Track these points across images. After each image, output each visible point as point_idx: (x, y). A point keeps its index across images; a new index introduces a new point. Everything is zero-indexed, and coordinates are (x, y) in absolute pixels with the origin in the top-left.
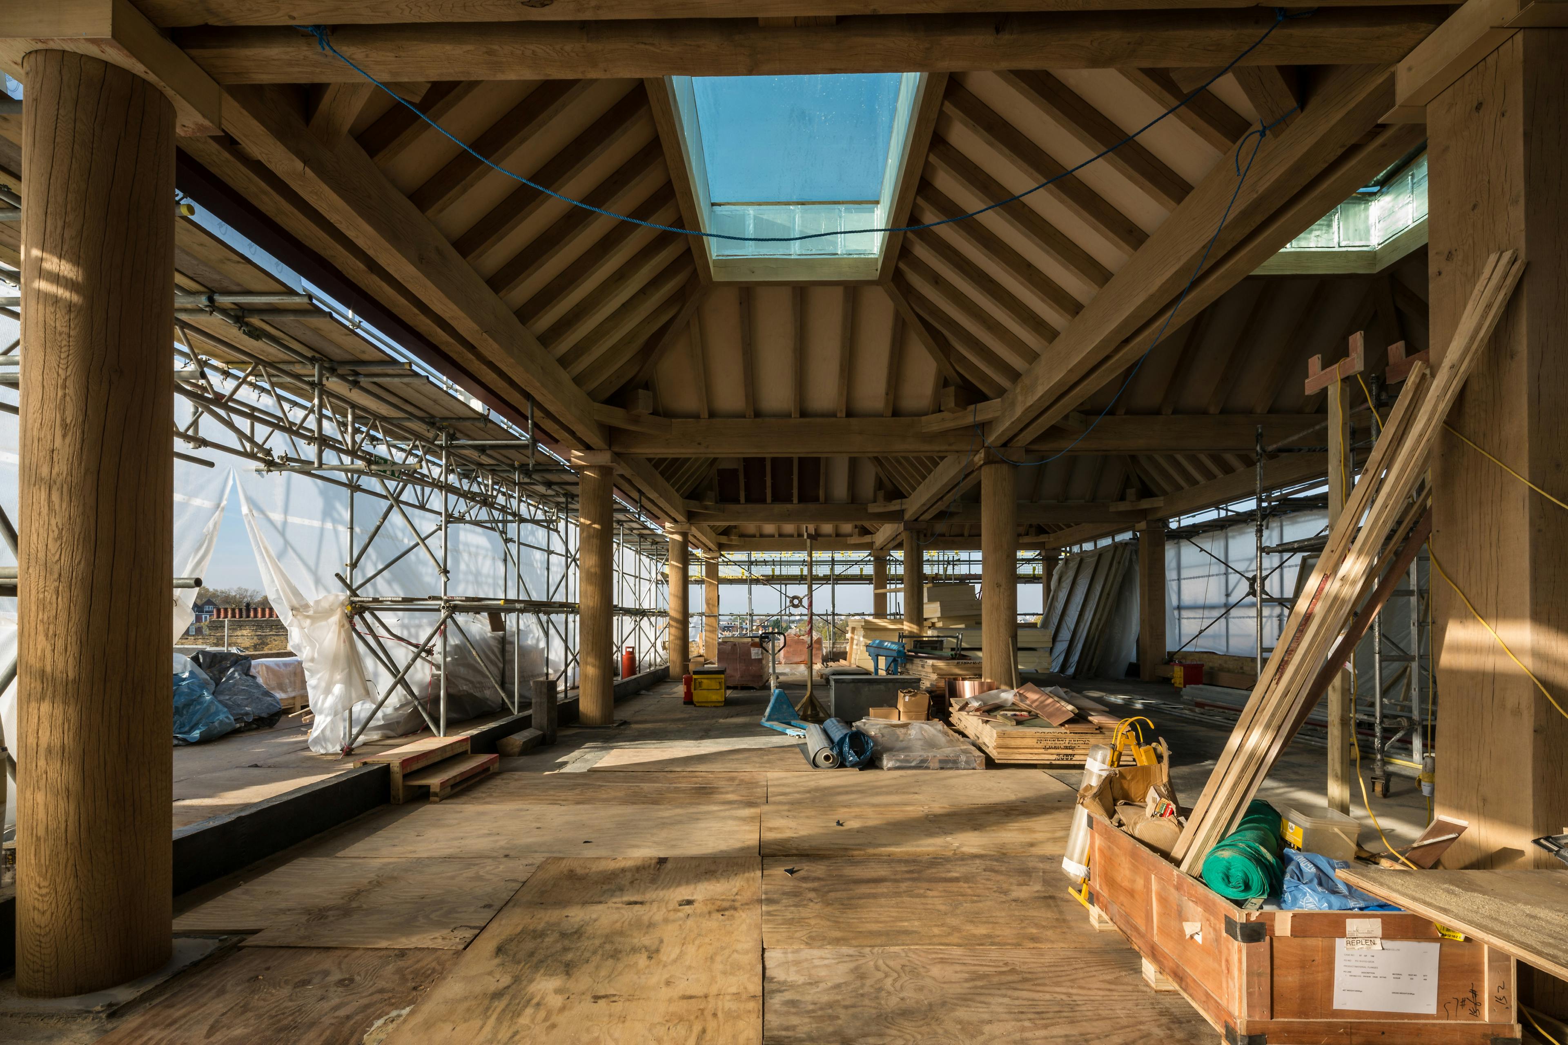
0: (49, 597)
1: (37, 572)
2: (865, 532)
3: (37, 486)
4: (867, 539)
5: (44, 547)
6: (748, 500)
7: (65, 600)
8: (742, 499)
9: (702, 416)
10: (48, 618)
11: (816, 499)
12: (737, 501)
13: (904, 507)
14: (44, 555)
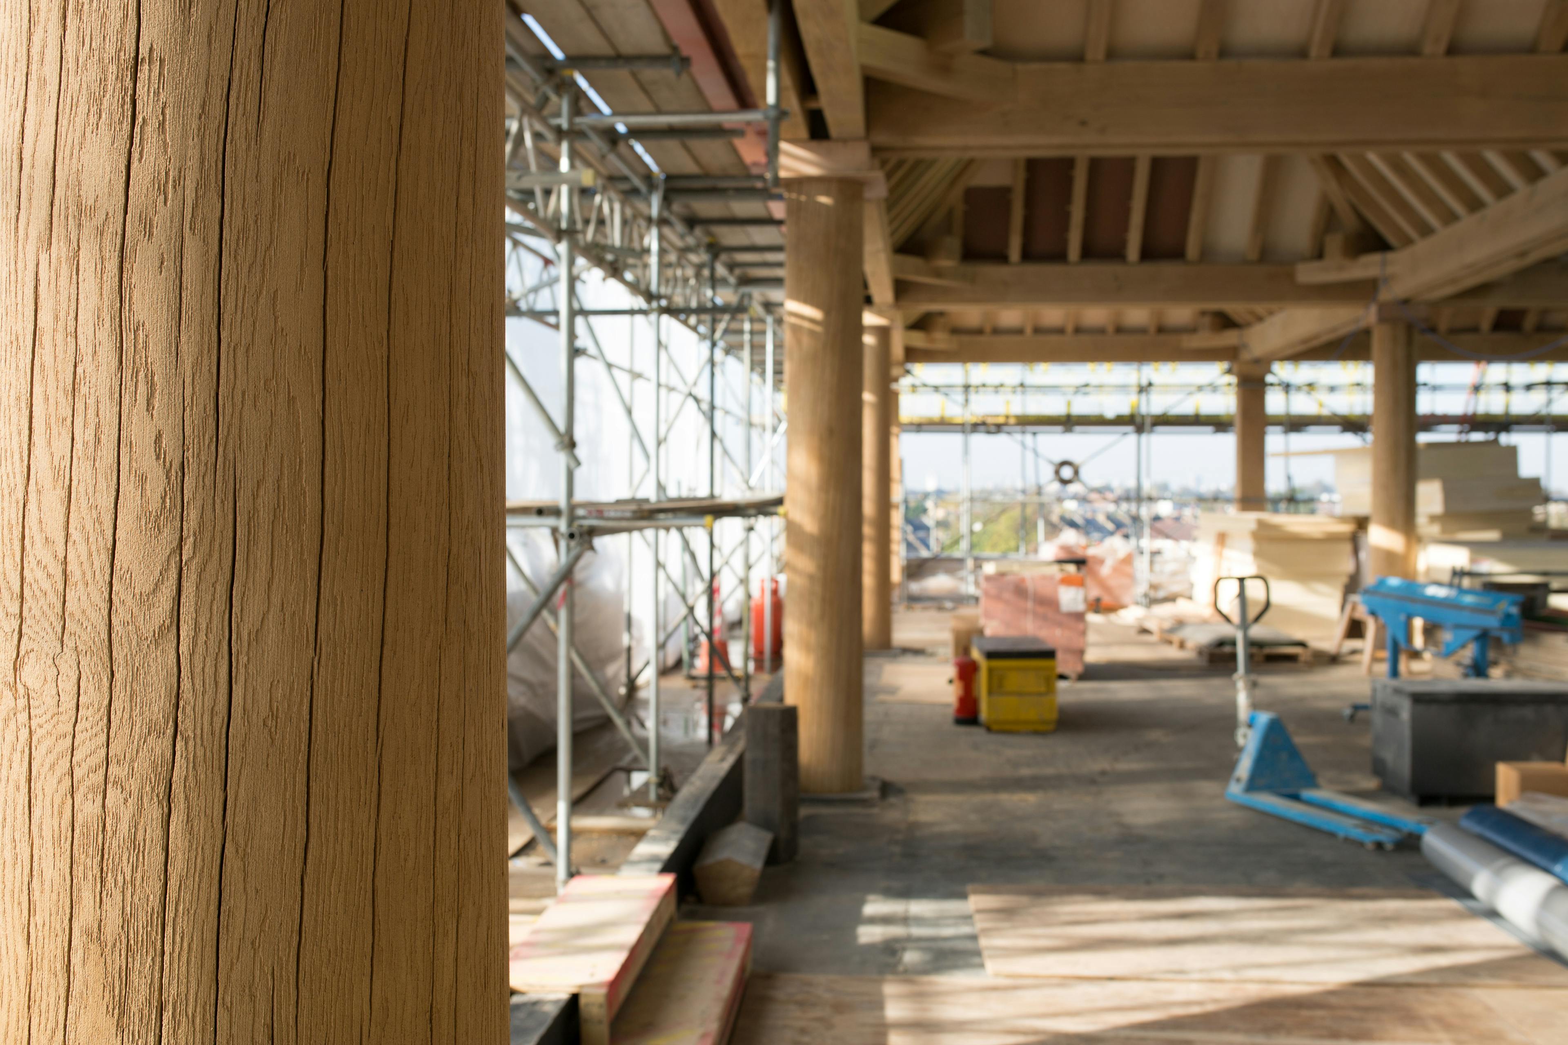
0: (126, 816)
1: (68, 686)
2: (1225, 322)
3: (60, 249)
4: (1230, 338)
5: (101, 560)
6: (1027, 256)
7: (199, 826)
8: (1015, 252)
9: (1089, 56)
10: (126, 923)
11: (1177, 254)
12: (1001, 258)
13: (1390, 270)
14: (99, 598)
